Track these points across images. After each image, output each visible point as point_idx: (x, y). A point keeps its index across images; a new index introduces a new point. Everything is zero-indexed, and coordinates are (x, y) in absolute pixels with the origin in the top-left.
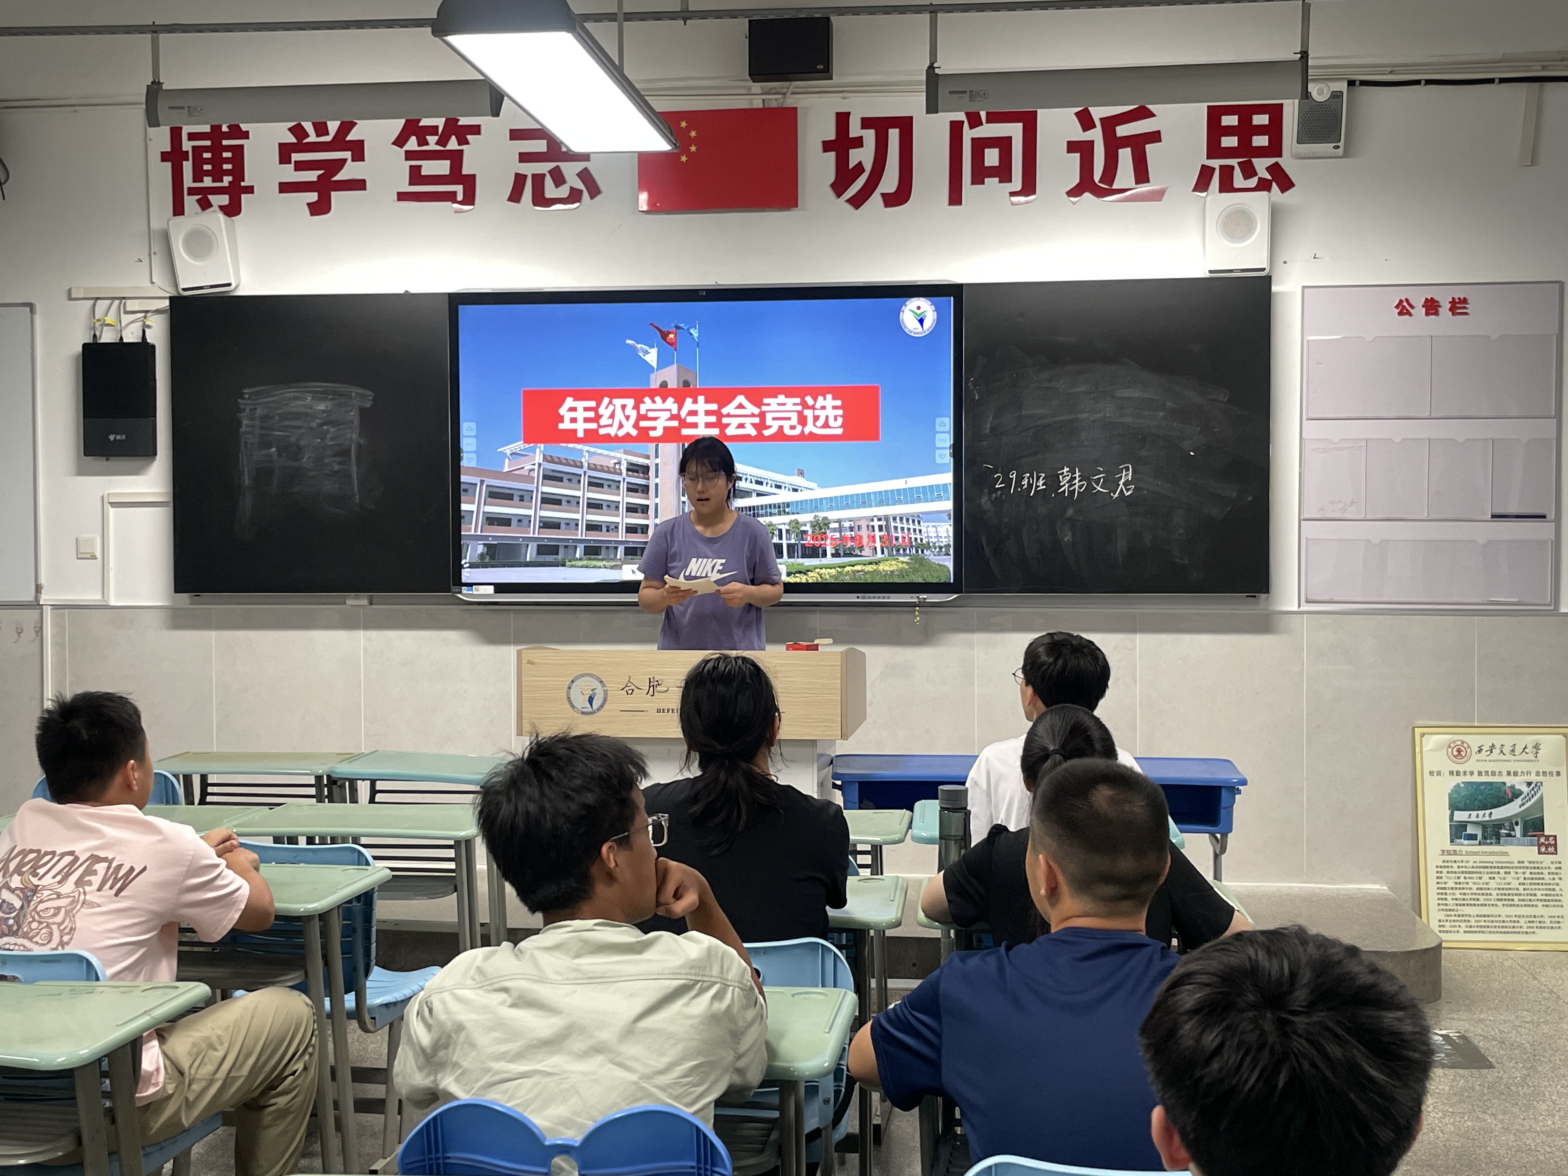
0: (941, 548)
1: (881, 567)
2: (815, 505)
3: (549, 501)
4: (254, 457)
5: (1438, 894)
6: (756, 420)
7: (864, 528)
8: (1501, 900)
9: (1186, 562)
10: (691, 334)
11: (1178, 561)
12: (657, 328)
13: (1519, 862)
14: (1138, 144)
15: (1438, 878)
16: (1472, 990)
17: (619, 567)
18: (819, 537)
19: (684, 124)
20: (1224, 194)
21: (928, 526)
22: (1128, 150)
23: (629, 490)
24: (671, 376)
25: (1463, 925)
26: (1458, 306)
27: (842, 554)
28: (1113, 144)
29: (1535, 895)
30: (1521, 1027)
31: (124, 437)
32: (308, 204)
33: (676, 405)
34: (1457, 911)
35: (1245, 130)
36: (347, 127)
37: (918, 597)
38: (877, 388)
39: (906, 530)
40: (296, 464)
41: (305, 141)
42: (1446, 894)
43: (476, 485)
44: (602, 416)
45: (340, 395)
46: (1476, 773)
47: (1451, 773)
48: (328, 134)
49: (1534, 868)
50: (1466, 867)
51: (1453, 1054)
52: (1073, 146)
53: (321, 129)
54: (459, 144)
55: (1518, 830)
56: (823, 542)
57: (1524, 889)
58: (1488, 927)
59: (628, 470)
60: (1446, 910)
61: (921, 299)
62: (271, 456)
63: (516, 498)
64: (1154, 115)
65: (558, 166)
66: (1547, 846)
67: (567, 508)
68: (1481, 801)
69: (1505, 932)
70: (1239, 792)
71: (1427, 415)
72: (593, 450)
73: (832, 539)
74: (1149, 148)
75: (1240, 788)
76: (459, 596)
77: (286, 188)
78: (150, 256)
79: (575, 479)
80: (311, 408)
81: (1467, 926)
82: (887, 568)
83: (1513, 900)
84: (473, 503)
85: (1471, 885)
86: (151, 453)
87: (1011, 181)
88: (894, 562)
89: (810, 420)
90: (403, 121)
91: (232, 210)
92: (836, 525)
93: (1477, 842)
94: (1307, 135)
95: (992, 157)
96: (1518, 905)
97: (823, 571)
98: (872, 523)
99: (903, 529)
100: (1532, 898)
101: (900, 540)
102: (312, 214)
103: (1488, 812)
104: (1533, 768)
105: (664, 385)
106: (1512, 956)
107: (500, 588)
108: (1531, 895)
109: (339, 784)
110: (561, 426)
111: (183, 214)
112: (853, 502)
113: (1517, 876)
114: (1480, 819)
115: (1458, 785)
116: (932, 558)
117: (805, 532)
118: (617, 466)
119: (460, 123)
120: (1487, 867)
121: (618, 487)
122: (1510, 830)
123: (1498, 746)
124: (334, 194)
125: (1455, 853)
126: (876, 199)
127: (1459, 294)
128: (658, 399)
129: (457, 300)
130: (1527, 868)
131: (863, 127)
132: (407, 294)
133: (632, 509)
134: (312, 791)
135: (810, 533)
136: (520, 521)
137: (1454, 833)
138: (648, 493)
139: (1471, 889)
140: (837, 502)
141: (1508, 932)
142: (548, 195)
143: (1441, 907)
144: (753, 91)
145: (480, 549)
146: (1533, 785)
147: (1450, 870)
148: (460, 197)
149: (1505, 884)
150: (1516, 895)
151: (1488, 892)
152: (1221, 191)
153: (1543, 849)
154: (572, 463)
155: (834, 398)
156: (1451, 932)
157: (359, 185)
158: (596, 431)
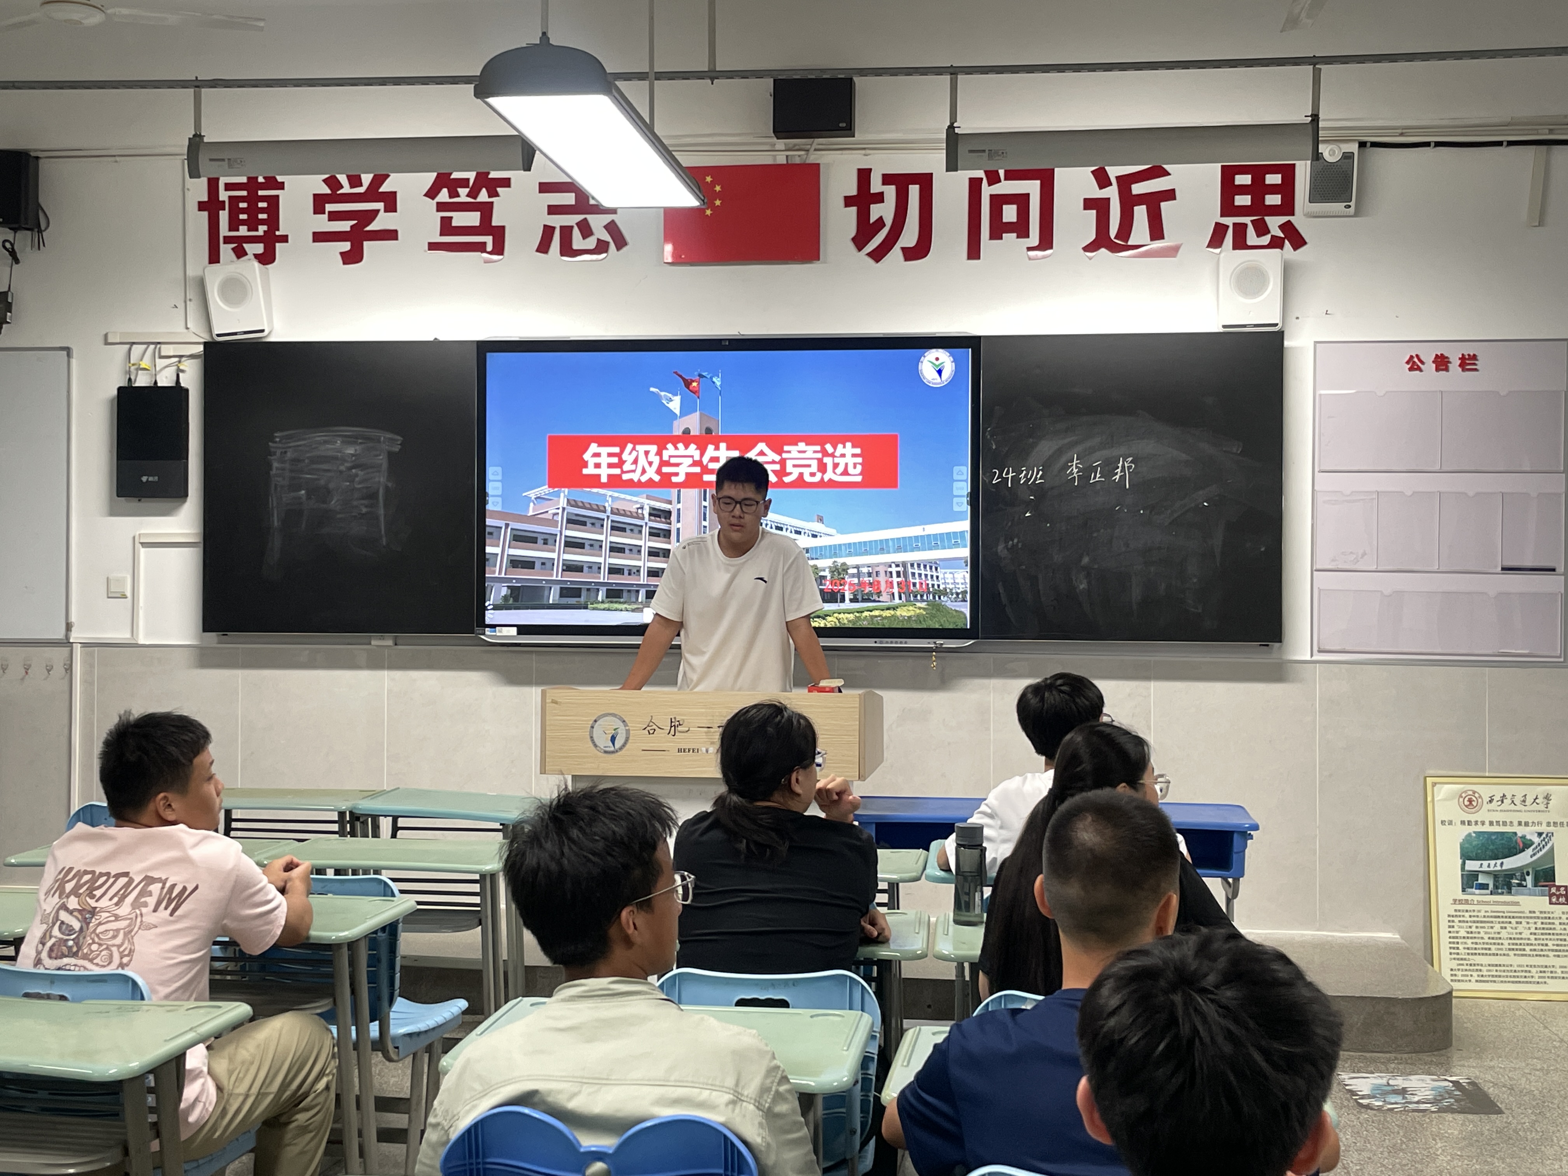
0: (958, 594)
1: (899, 612)
2: (834, 551)
3: (573, 544)
4: (284, 499)
5: (1450, 943)
6: (777, 467)
7: (882, 574)
8: (1513, 949)
9: (1200, 611)
10: (714, 382)
11: (1193, 610)
12: (681, 376)
13: (1530, 912)
14: (1154, 201)
15: (1450, 927)
16: (1484, 1038)
17: (640, 610)
18: (838, 582)
19: (709, 179)
20: (1237, 251)
21: (946, 573)
22: (1144, 207)
23: (651, 534)
24: (693, 423)
25: (1475, 974)
26: (1468, 362)
27: (860, 599)
28: (1128, 202)
29: (1547, 945)
30: (1530, 1074)
31: (156, 478)
32: (342, 254)
33: (698, 452)
34: (1469, 960)
35: (1258, 189)
36: (379, 179)
37: (935, 643)
38: (896, 436)
39: (923, 577)
40: (325, 506)
41: (339, 192)
42: (1458, 943)
43: (501, 528)
44: (625, 461)
45: (368, 439)
46: (1487, 823)
47: (1463, 823)
48: (361, 185)
49: (1546, 918)
50: (1478, 916)
51: (1463, 1100)
52: (1089, 204)
53: (355, 181)
54: (489, 197)
55: (1529, 879)
56: (840, 588)
57: (1536, 939)
58: (1500, 976)
59: (650, 514)
60: (1458, 959)
61: (940, 350)
62: (300, 498)
63: (540, 541)
64: (1169, 174)
65: (585, 219)
66: (1558, 897)
67: (588, 552)
68: (1492, 851)
69: (1516, 982)
70: (1251, 837)
71: (1437, 468)
72: (616, 495)
73: (851, 584)
74: (1164, 205)
75: (1252, 833)
76: (482, 637)
77: (319, 237)
78: (185, 302)
79: (598, 524)
80: (340, 452)
81: (1478, 976)
82: (904, 614)
83: (1524, 950)
84: (498, 546)
85: (1482, 935)
86: (182, 494)
87: (1028, 237)
88: (911, 608)
89: (830, 467)
90: (435, 174)
91: (266, 258)
92: (855, 571)
93: (1488, 892)
94: (1318, 194)
95: (1010, 213)
96: (1530, 955)
97: (841, 616)
98: (890, 569)
99: (920, 575)
100: (1544, 948)
101: (918, 586)
102: (344, 263)
103: (1499, 862)
104: (1544, 818)
105: (687, 431)
106: (1523, 1005)
107: (523, 630)
108: (1542, 945)
109: (361, 820)
110: (585, 471)
111: (219, 262)
112: (871, 548)
113: (1528, 926)
114: (1491, 869)
115: (1469, 835)
116: (949, 604)
117: (824, 577)
118: (640, 511)
119: (490, 176)
120: (1499, 917)
121: (640, 532)
122: (1521, 880)
123: (1509, 796)
124: (365, 243)
125: (1467, 902)
126: (896, 253)
127: (1469, 350)
128: (680, 446)
129: (485, 348)
130: (1538, 918)
131: (884, 183)
132: (436, 343)
133: (654, 553)
134: (335, 827)
135: (829, 578)
136: (543, 564)
137: (1465, 882)
138: (669, 538)
139: (1482, 938)
140: (855, 549)
141: (1520, 982)
142: (575, 247)
143: (1453, 956)
144: (778, 147)
145: (504, 591)
146: (1544, 835)
147: (1461, 919)
148: (489, 248)
149: (1516, 933)
150: (1528, 944)
151: (1500, 941)
152: (1235, 248)
153: (1554, 900)
154: (595, 507)
155: (854, 446)
156: (1463, 981)
157: (391, 235)
158: (619, 476)
